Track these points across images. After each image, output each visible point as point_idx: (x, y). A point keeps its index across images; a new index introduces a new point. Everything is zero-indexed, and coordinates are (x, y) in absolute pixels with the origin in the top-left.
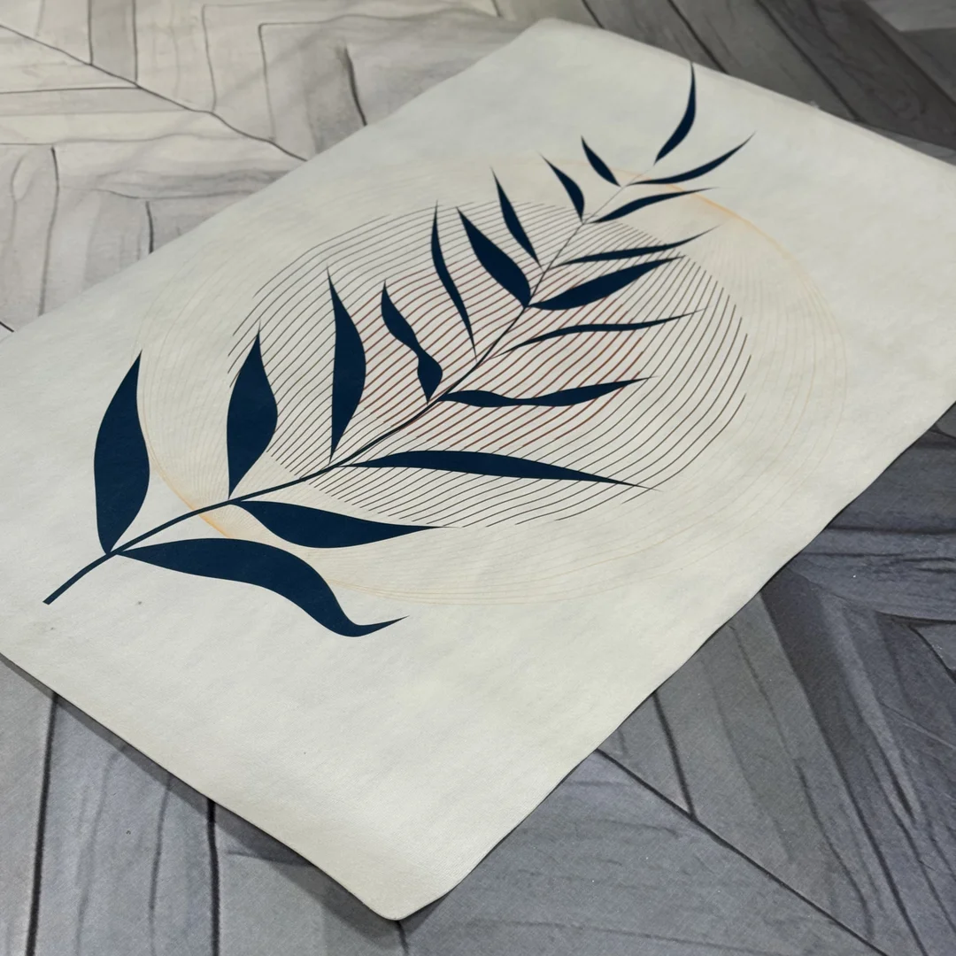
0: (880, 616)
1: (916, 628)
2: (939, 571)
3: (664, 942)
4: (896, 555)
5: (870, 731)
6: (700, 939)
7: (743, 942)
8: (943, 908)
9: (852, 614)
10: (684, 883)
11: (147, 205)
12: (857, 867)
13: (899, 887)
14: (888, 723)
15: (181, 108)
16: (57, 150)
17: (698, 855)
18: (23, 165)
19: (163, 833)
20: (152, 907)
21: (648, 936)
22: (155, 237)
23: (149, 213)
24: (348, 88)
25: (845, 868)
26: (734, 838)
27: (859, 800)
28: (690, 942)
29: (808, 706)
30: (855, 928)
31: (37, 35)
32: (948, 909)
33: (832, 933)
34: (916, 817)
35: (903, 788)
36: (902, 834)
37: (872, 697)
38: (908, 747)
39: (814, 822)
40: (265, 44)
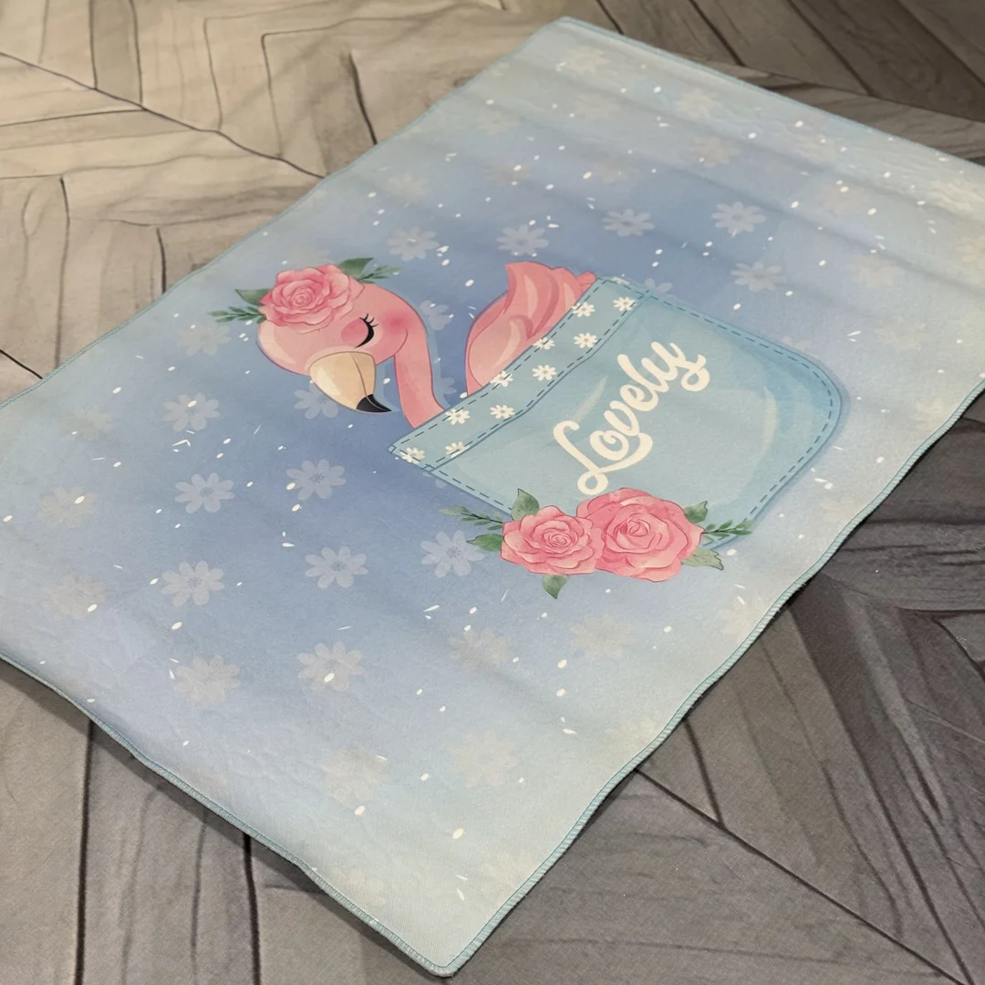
0: (903, 612)
1: (940, 620)
2: (961, 565)
3: (695, 952)
4: (919, 546)
5: (896, 729)
6: (731, 947)
7: (774, 948)
8: (971, 903)
9: (875, 612)
10: (715, 893)
11: (158, 232)
12: (885, 868)
13: (927, 884)
14: (914, 719)
15: (187, 128)
16: (66, 180)
17: (727, 864)
18: (32, 198)
19: (201, 870)
20: (194, 944)
21: (680, 947)
22: (167, 265)
23: (160, 240)
24: (354, 97)
25: (873, 869)
26: (762, 844)
27: (885, 797)
28: (722, 951)
29: (832, 707)
30: (884, 927)
31: (40, 61)
32: (976, 904)
33: (862, 935)
34: (942, 812)
35: (929, 784)
36: (929, 832)
37: (896, 692)
38: (934, 741)
39: (841, 824)
40: (269, 56)
